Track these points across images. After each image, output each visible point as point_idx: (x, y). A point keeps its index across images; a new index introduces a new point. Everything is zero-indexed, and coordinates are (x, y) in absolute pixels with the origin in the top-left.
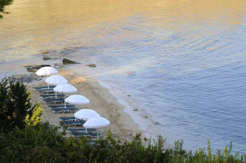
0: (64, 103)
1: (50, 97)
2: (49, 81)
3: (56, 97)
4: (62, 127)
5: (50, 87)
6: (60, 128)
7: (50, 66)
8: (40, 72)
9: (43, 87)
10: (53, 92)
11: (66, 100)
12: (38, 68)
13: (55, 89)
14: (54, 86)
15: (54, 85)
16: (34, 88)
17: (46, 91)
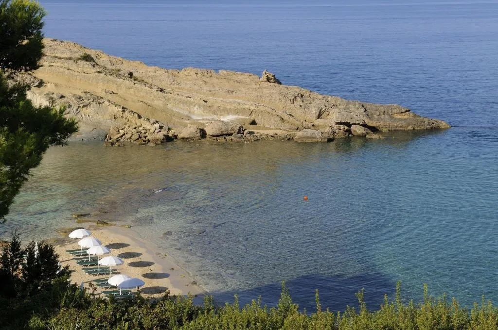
0: (97, 265)
1: (83, 260)
2: (83, 244)
3: (90, 259)
4: (91, 288)
5: (83, 250)
6: (89, 289)
7: (84, 228)
8: (73, 235)
9: (76, 250)
10: (87, 255)
11: (99, 262)
12: (72, 230)
13: (88, 252)
14: (88, 249)
15: (88, 247)
16: (67, 251)
17: (80, 254)
